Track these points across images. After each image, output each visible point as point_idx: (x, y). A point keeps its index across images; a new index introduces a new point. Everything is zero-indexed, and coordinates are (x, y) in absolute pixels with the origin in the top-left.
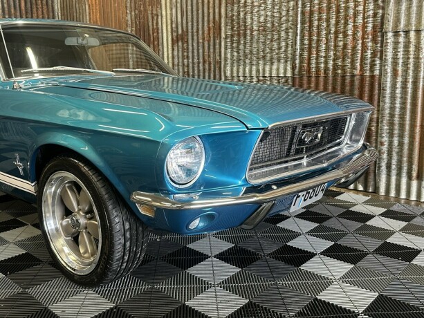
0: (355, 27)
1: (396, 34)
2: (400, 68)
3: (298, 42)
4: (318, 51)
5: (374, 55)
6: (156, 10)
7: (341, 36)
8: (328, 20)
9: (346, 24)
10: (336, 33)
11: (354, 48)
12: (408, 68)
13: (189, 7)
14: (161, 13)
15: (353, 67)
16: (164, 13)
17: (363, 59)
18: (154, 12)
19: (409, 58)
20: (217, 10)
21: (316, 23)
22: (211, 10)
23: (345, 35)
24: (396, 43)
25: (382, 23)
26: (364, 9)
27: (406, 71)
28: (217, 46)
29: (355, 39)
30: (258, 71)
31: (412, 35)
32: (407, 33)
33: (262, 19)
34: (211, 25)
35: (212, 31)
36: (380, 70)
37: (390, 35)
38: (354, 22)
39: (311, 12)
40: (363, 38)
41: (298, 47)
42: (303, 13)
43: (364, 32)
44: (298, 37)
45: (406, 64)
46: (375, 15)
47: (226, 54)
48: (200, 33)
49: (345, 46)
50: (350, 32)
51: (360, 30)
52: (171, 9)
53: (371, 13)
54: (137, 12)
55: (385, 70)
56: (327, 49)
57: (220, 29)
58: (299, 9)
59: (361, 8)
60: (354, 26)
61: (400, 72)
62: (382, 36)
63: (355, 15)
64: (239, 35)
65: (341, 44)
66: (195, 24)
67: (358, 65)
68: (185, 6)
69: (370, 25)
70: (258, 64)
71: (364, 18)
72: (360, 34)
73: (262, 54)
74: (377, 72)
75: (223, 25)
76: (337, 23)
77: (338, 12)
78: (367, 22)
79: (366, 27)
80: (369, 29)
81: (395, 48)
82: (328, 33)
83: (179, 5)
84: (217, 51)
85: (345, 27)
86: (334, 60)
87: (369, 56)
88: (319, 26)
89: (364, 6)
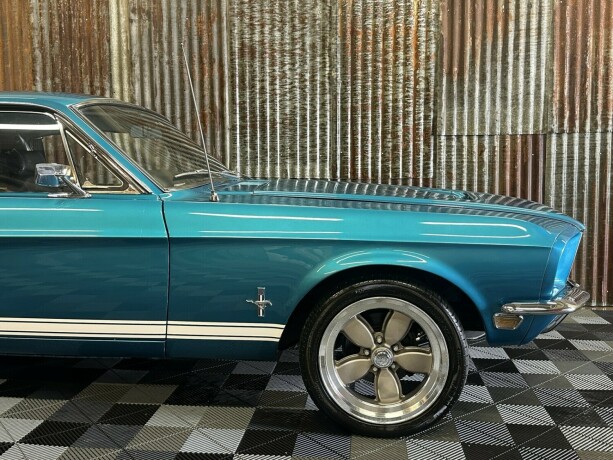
0: (406, 129)
1: (449, 137)
2: (454, 172)
3: (339, 140)
4: (364, 152)
5: (427, 157)
6: (102, 82)
7: (389, 136)
8: (374, 118)
9: (395, 124)
10: (384, 133)
11: (405, 150)
12: (462, 172)
13: (167, 84)
14: (111, 87)
15: (405, 169)
16: (116, 87)
17: (416, 162)
18: (97, 84)
19: (462, 162)
20: (217, 93)
21: (360, 122)
22: (207, 93)
23: (395, 136)
24: (449, 147)
25: (435, 126)
26: (414, 110)
27: (460, 174)
28: (218, 139)
29: (406, 141)
30: (284, 171)
31: (465, 139)
32: (459, 137)
33: (288, 111)
34: (207, 111)
35: (208, 119)
36: (435, 173)
37: (443, 138)
38: (404, 122)
39: (354, 110)
40: (415, 140)
41: (339, 146)
42: (344, 110)
43: (416, 135)
44: (339, 136)
45: (460, 167)
46: (426, 118)
47: (233, 149)
48: (188, 119)
49: (395, 148)
50: (400, 134)
51: (411, 131)
52: (131, 83)
53: (422, 115)
54: (57, 80)
55: (440, 173)
56: (375, 150)
57: (222, 117)
58: (339, 105)
59: (411, 109)
60: (404, 127)
61: (454, 176)
62: (435, 140)
63: (406, 115)
64: (253, 127)
65: (390, 145)
66: (178, 107)
67: (411, 168)
68: (158, 82)
69: (422, 127)
70: (283, 163)
71: (414, 120)
72: (411, 136)
73: (289, 151)
74: (431, 175)
75: (227, 112)
76: (385, 123)
77: (385, 111)
78: (419, 124)
79: (418, 129)
80: (421, 131)
81: (449, 152)
82: (375, 132)
83: (147, 80)
84: (218, 144)
85: (393, 128)
86: (383, 162)
87: (422, 159)
88: (364, 125)
89: (414, 107)
